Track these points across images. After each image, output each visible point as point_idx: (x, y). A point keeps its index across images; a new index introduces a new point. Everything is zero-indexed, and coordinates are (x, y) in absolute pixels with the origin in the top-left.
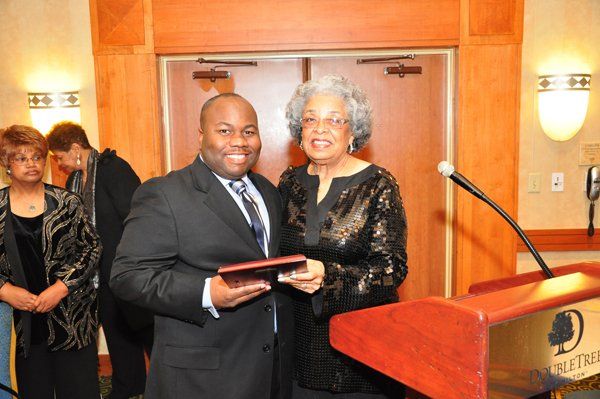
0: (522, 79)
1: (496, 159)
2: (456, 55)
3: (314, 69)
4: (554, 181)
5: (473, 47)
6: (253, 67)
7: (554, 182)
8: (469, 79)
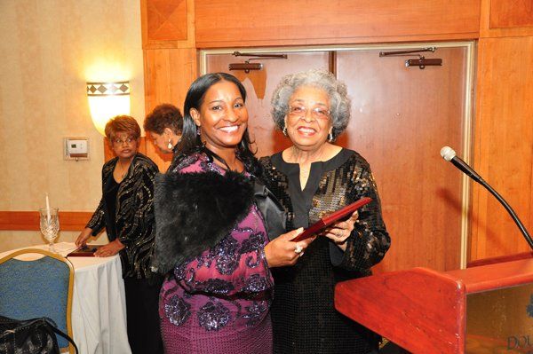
1: (514, 147)
2: (476, 47)
3: (339, 62)
5: (493, 40)
6: (284, 60)
8: (488, 70)
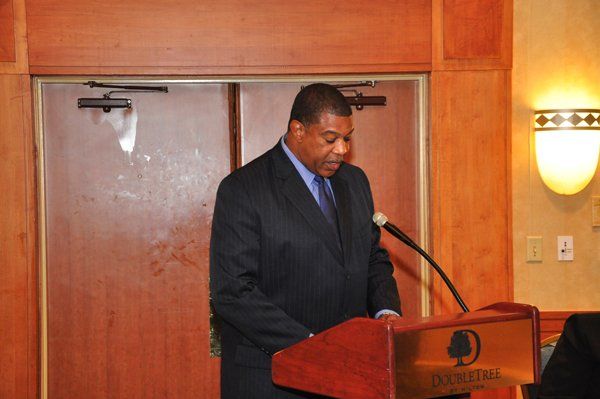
0: (514, 115)
1: (483, 217)
2: (429, 82)
3: (244, 97)
4: (561, 247)
5: (449, 74)
6: (162, 94)
7: (560, 249)
8: (444, 115)
